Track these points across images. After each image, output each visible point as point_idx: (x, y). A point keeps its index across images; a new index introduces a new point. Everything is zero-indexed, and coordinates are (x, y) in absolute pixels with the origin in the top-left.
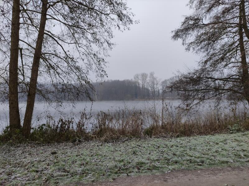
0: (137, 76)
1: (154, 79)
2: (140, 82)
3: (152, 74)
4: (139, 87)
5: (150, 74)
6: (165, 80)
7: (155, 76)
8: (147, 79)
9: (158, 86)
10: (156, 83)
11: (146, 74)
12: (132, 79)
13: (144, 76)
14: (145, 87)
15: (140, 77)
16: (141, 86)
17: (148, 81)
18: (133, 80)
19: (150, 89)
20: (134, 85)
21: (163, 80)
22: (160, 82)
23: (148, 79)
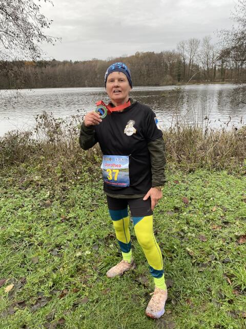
0: (182, 45)
1: (210, 48)
2: (187, 55)
3: (206, 41)
4: (184, 63)
5: (204, 39)
7: (211, 43)
8: (198, 50)
10: (212, 57)
11: (197, 41)
12: (174, 51)
13: (194, 43)
14: (194, 62)
15: (187, 46)
16: (187, 62)
17: (200, 53)
18: (177, 51)
19: (201, 65)
20: (176, 61)
23: (200, 49)
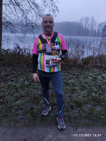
0: (82, 19)
2: (84, 24)
3: (93, 18)
6: (101, 23)
9: (95, 27)
10: (94, 25)
11: (88, 18)
13: (87, 19)
14: (87, 27)
15: (84, 20)
16: (84, 27)
17: (89, 23)
19: (90, 29)
20: (79, 26)
21: (100, 23)
22: (97, 25)
